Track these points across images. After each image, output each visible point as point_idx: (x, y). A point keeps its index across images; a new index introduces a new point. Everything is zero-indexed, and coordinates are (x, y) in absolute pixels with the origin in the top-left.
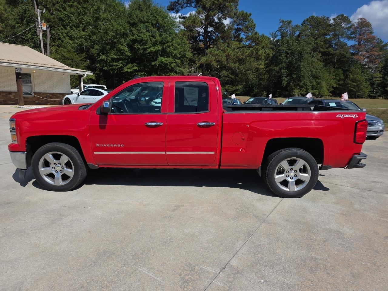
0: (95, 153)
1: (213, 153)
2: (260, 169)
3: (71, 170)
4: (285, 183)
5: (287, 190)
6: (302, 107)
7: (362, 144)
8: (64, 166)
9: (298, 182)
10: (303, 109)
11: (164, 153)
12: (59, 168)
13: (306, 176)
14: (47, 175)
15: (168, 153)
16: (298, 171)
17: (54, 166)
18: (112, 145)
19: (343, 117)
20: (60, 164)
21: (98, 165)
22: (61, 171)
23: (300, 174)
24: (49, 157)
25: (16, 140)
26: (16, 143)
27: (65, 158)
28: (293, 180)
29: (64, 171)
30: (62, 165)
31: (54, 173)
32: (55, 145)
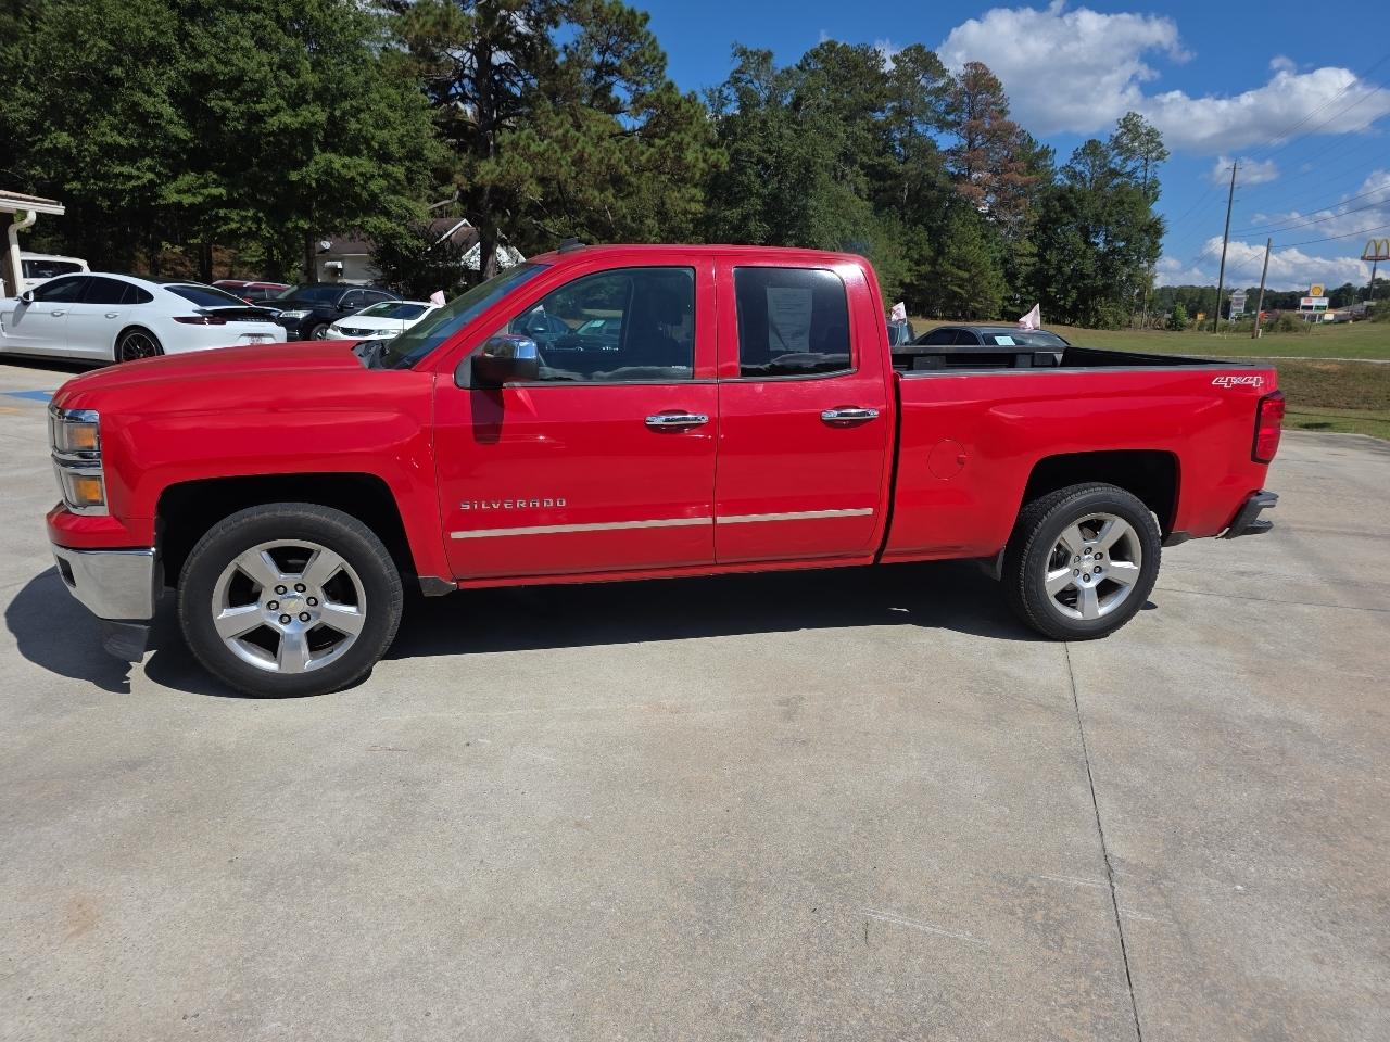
0: (456, 535)
1: (869, 511)
2: (1001, 555)
3: (352, 609)
4: (1070, 596)
5: (1077, 615)
6: (1028, 353)
7: (1267, 462)
8: (320, 595)
9: (1106, 589)
11: (708, 521)
12: (295, 604)
13: (1126, 570)
14: (241, 638)
15: (721, 520)
16: (1107, 555)
17: (277, 597)
18: (521, 504)
19: (1229, 384)
20: (300, 588)
21: (458, 581)
22: (305, 617)
23: (1114, 564)
24: (256, 562)
25: (100, 499)
26: (102, 511)
27: (327, 563)
28: (1092, 584)
29: (318, 615)
30: (309, 593)
31: (275, 624)
32: (289, 514)
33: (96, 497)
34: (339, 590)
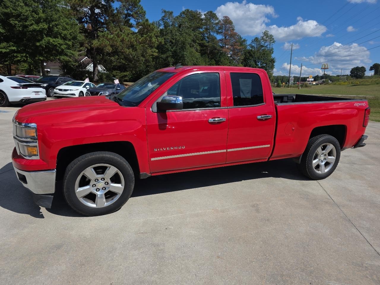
0: (153, 159)
1: (269, 146)
2: (301, 157)
3: (119, 185)
5: (320, 172)
6: (286, 96)
7: (366, 127)
8: (109, 181)
9: (327, 164)
10: (288, 98)
11: (225, 151)
12: (101, 184)
13: (332, 159)
14: (84, 197)
15: (229, 150)
16: (327, 155)
17: (95, 183)
18: (172, 148)
19: (358, 105)
20: (103, 179)
21: (151, 173)
22: (104, 188)
23: (329, 157)
24: (90, 172)
25: (37, 154)
26: (38, 158)
27: (112, 170)
28: (323, 163)
29: (109, 188)
30: (106, 181)
31: (95, 192)
32: (101, 155)
33: (35, 153)
34: (115, 179)
